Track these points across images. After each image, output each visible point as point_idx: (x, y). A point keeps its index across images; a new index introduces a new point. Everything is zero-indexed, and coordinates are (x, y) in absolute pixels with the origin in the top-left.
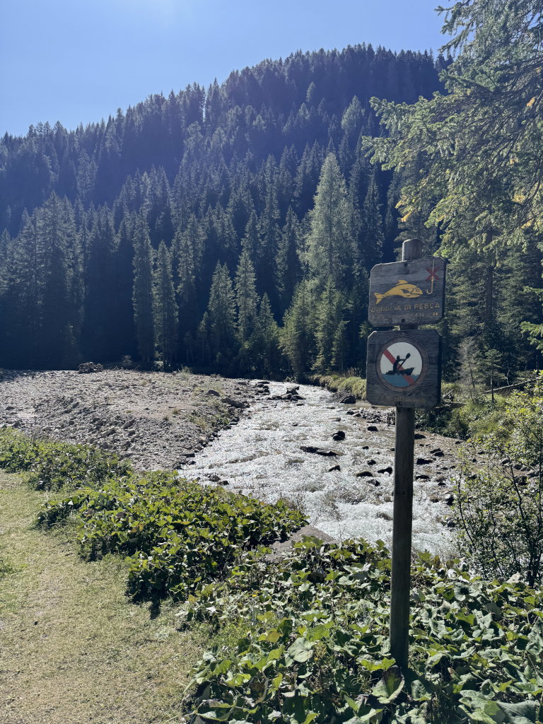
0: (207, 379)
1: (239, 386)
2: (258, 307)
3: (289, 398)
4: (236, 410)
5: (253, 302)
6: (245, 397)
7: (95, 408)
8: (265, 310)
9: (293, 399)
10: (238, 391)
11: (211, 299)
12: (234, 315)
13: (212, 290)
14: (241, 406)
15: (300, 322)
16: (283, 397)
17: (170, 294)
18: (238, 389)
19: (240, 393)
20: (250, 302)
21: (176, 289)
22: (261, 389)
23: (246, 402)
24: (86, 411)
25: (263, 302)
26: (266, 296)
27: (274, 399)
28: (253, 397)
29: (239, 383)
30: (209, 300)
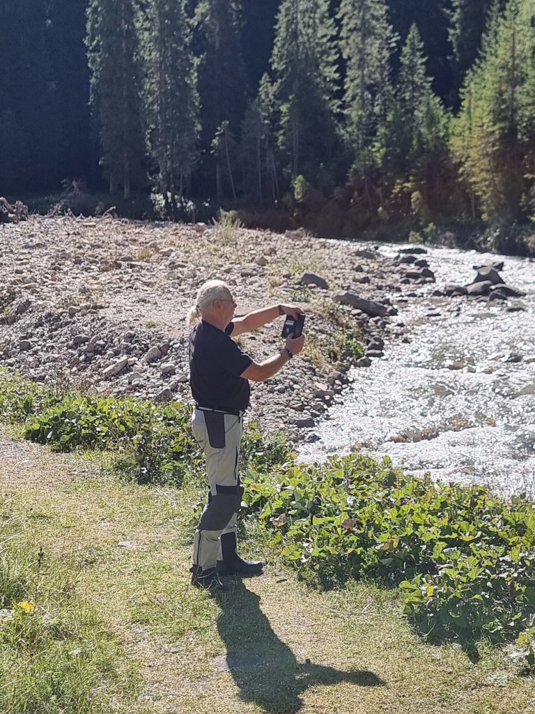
0: (280, 241)
1: (359, 261)
2: (394, 60)
3: (485, 291)
4: (371, 321)
5: (381, 49)
6: (380, 288)
7: (72, 315)
8: (412, 68)
9: (497, 296)
10: (362, 275)
11: (278, 42)
12: (335, 82)
13: (282, 18)
14: (378, 311)
15: (504, 101)
16: (470, 289)
17: (178, 29)
18: (359, 269)
19: (366, 280)
20: (373, 47)
21: (192, 15)
22: (412, 268)
23: (387, 302)
24: (53, 321)
25: (406, 50)
26: (413, 32)
27: (449, 293)
28: (399, 290)
29: (358, 254)
30: (273, 45)
